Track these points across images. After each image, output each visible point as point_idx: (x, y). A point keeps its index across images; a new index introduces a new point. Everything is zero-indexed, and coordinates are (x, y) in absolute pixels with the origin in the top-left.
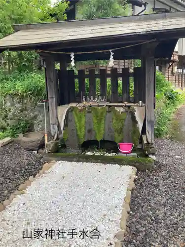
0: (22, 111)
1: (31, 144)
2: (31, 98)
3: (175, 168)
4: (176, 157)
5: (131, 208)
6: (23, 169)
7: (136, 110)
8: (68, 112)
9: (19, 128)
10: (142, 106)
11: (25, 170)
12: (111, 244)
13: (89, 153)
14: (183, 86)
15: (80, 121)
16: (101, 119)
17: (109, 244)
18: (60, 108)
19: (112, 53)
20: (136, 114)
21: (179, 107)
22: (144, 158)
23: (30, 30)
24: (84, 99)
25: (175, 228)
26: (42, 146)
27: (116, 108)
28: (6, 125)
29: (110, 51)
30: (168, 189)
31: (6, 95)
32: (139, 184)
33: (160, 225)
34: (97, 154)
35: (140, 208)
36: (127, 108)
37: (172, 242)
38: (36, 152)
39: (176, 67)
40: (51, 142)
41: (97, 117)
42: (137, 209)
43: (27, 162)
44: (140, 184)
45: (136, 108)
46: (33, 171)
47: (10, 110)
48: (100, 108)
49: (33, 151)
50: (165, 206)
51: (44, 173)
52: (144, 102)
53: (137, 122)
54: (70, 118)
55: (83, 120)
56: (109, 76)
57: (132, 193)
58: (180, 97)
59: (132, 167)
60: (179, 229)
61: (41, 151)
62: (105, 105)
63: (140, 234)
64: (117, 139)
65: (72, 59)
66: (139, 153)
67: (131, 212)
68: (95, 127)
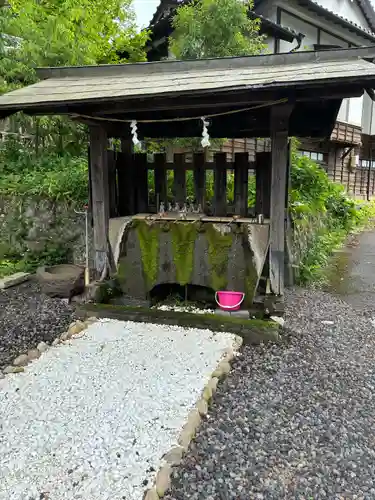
0: (52, 226)
1: (58, 285)
2: (70, 204)
3: (317, 342)
4: (325, 322)
5: (209, 409)
6: (35, 329)
7: (252, 231)
8: (127, 229)
9: (44, 257)
10: (262, 224)
11: (37, 330)
12: (152, 470)
13: (164, 308)
14: (370, 193)
15: (148, 247)
16: (187, 245)
17: (148, 469)
18: (113, 222)
19: (206, 123)
20: (251, 238)
21: (355, 230)
22: (261, 321)
23: (67, 78)
24: (162, 207)
25: (283, 449)
26: (79, 290)
27: (214, 225)
28: (21, 249)
29: (202, 118)
30: (293, 380)
31: (27, 195)
32: (239, 368)
33: (257, 442)
34: (177, 309)
35: (228, 410)
36: (235, 226)
37: (271, 474)
38: (66, 300)
39: (357, 157)
40: (95, 282)
41: (180, 240)
42: (222, 412)
43: (44, 317)
44: (242, 368)
45: (252, 228)
46: (50, 333)
47: (31, 224)
48: (185, 224)
49: (62, 298)
50: (277, 409)
51: (69, 337)
52: (267, 216)
53: (252, 254)
54: (130, 240)
55: (155, 244)
56: (210, 166)
57: (220, 382)
58: (359, 213)
59: (234, 336)
60: (290, 452)
61: (76, 298)
62: (196, 219)
63: (214, 456)
64: (216, 283)
65: (133, 132)
66: (254, 312)
67: (208, 416)
68: (175, 259)
